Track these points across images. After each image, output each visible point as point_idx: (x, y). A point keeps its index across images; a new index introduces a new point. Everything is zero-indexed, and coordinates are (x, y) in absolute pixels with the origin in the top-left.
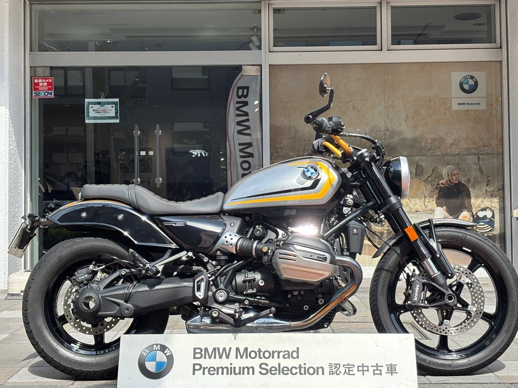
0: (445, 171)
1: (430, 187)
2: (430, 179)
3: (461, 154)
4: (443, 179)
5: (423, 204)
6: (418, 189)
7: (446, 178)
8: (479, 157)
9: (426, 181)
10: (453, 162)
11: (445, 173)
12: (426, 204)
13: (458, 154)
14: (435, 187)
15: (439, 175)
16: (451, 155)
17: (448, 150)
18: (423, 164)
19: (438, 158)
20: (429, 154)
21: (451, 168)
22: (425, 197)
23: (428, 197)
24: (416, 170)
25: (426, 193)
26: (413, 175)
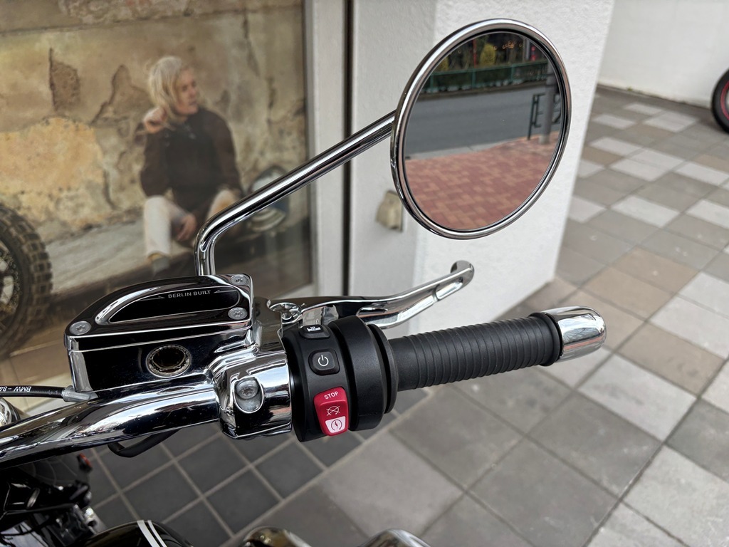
1: (113, 140)
2: (109, 113)
3: (198, 11)
4: (151, 106)
5: (102, 200)
6: (76, 157)
7: (160, 101)
8: (246, 23)
9: (99, 122)
10: (174, 43)
11: (155, 83)
12: (112, 196)
13: (187, 14)
14: (131, 137)
15: (136, 93)
16: (164, 19)
18: (75, 60)
20: (89, 19)
21: (170, 65)
22: (106, 175)
23: (114, 174)
24: (52, 85)
25: (108, 162)
26: (47, 109)
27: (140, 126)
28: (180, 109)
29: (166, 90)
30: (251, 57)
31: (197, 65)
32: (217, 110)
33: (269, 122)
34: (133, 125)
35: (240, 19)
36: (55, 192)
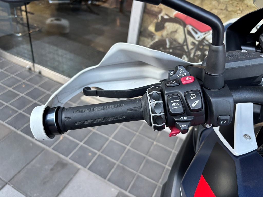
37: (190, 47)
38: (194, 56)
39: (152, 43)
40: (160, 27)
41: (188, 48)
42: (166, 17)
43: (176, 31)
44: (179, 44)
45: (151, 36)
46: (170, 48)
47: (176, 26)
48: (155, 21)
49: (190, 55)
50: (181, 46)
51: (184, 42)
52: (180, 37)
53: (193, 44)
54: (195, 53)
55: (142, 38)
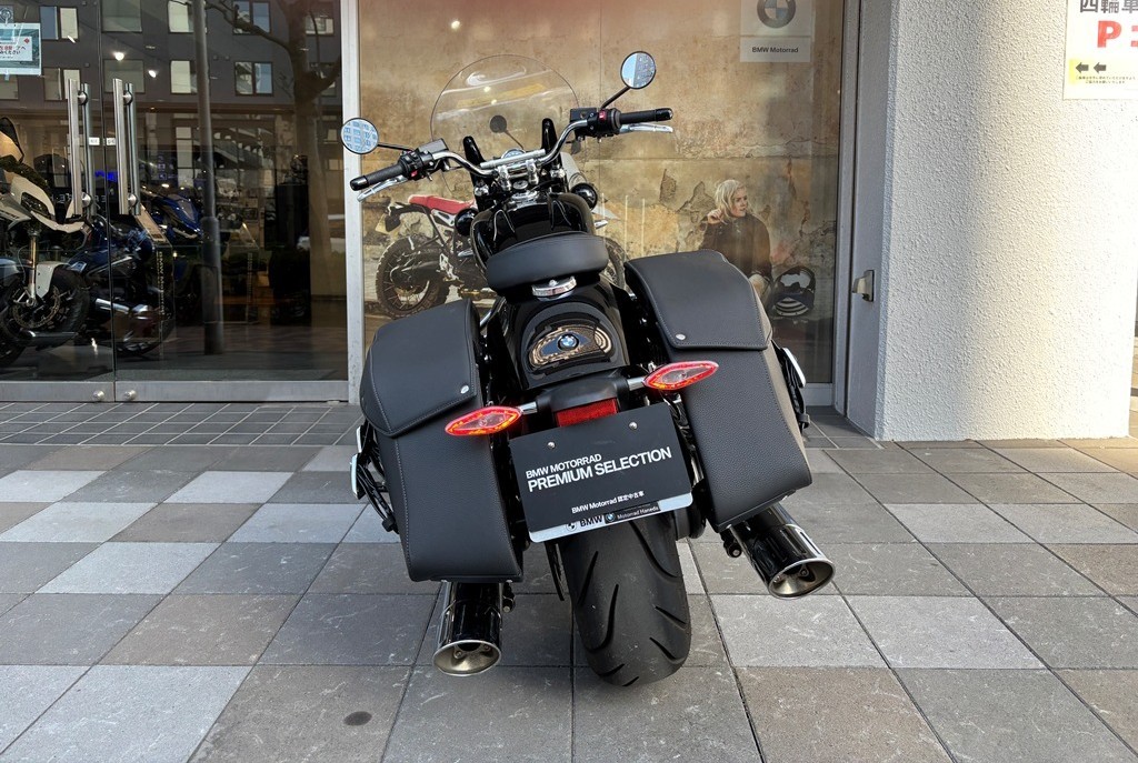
0: (719, 191)
1: (687, 224)
2: (688, 208)
3: (755, 155)
4: (716, 208)
6: (665, 229)
7: (721, 206)
8: (790, 164)
9: (681, 212)
10: (737, 172)
11: (720, 194)
13: (748, 157)
14: (698, 224)
15: (707, 199)
16: (732, 158)
17: (729, 147)
18: (677, 176)
19: (708, 163)
20: (689, 156)
21: (731, 185)
22: (678, 244)
23: (683, 244)
24: (662, 188)
25: (681, 236)
26: (654, 201)
27: (705, 218)
28: (732, 212)
29: (727, 201)
30: (791, 186)
31: (750, 187)
32: (760, 217)
33: (801, 232)
34: (701, 217)
35: (788, 161)
36: (648, 247)
37: (446, 239)
38: (455, 250)
39: (386, 251)
40: (392, 223)
41: (443, 242)
42: (398, 207)
43: (418, 223)
44: (428, 239)
45: (382, 239)
46: (416, 250)
47: (417, 215)
48: (384, 215)
49: (449, 251)
50: (432, 242)
51: (434, 235)
52: (427, 229)
53: (448, 233)
54: (455, 245)
55: (368, 248)
